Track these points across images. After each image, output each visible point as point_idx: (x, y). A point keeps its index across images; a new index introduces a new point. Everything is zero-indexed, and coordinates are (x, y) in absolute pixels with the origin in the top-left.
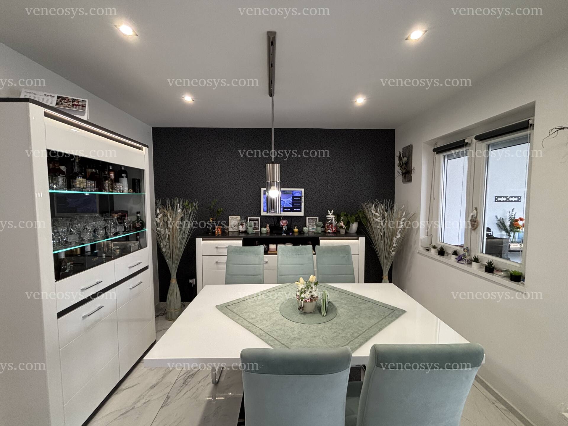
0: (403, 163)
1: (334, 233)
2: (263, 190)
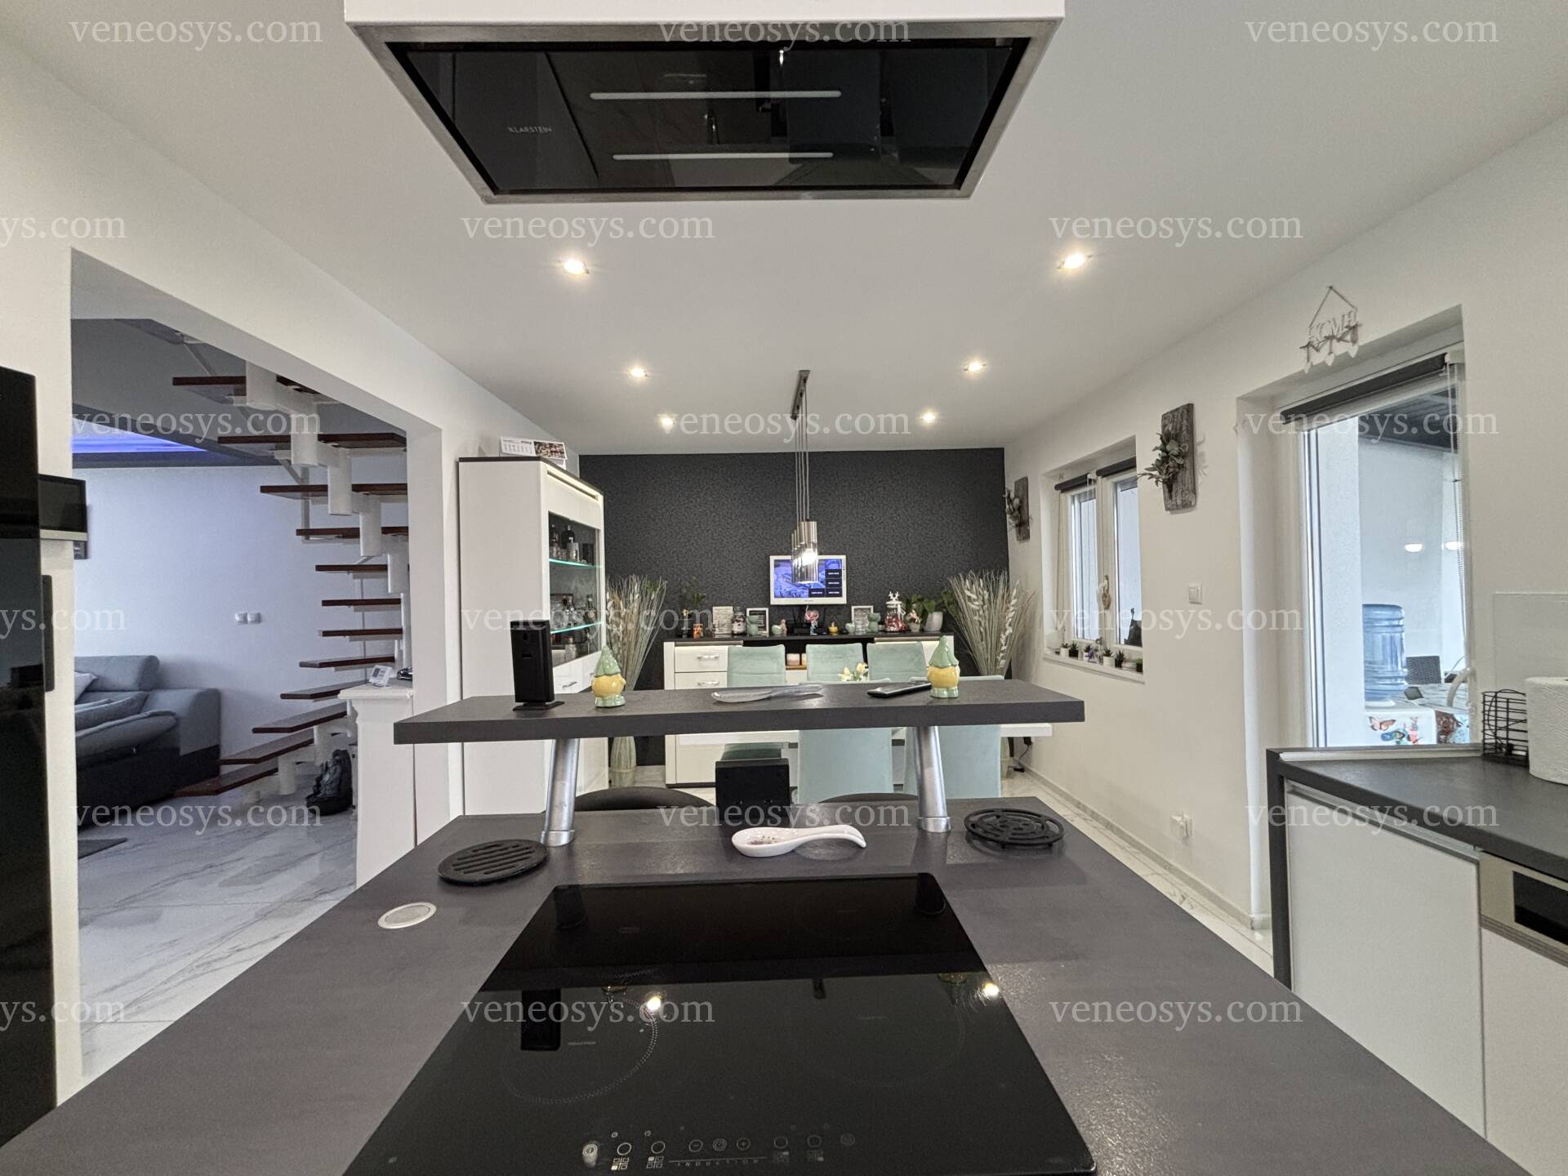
0: (1013, 508)
1: (900, 631)
2: (773, 558)
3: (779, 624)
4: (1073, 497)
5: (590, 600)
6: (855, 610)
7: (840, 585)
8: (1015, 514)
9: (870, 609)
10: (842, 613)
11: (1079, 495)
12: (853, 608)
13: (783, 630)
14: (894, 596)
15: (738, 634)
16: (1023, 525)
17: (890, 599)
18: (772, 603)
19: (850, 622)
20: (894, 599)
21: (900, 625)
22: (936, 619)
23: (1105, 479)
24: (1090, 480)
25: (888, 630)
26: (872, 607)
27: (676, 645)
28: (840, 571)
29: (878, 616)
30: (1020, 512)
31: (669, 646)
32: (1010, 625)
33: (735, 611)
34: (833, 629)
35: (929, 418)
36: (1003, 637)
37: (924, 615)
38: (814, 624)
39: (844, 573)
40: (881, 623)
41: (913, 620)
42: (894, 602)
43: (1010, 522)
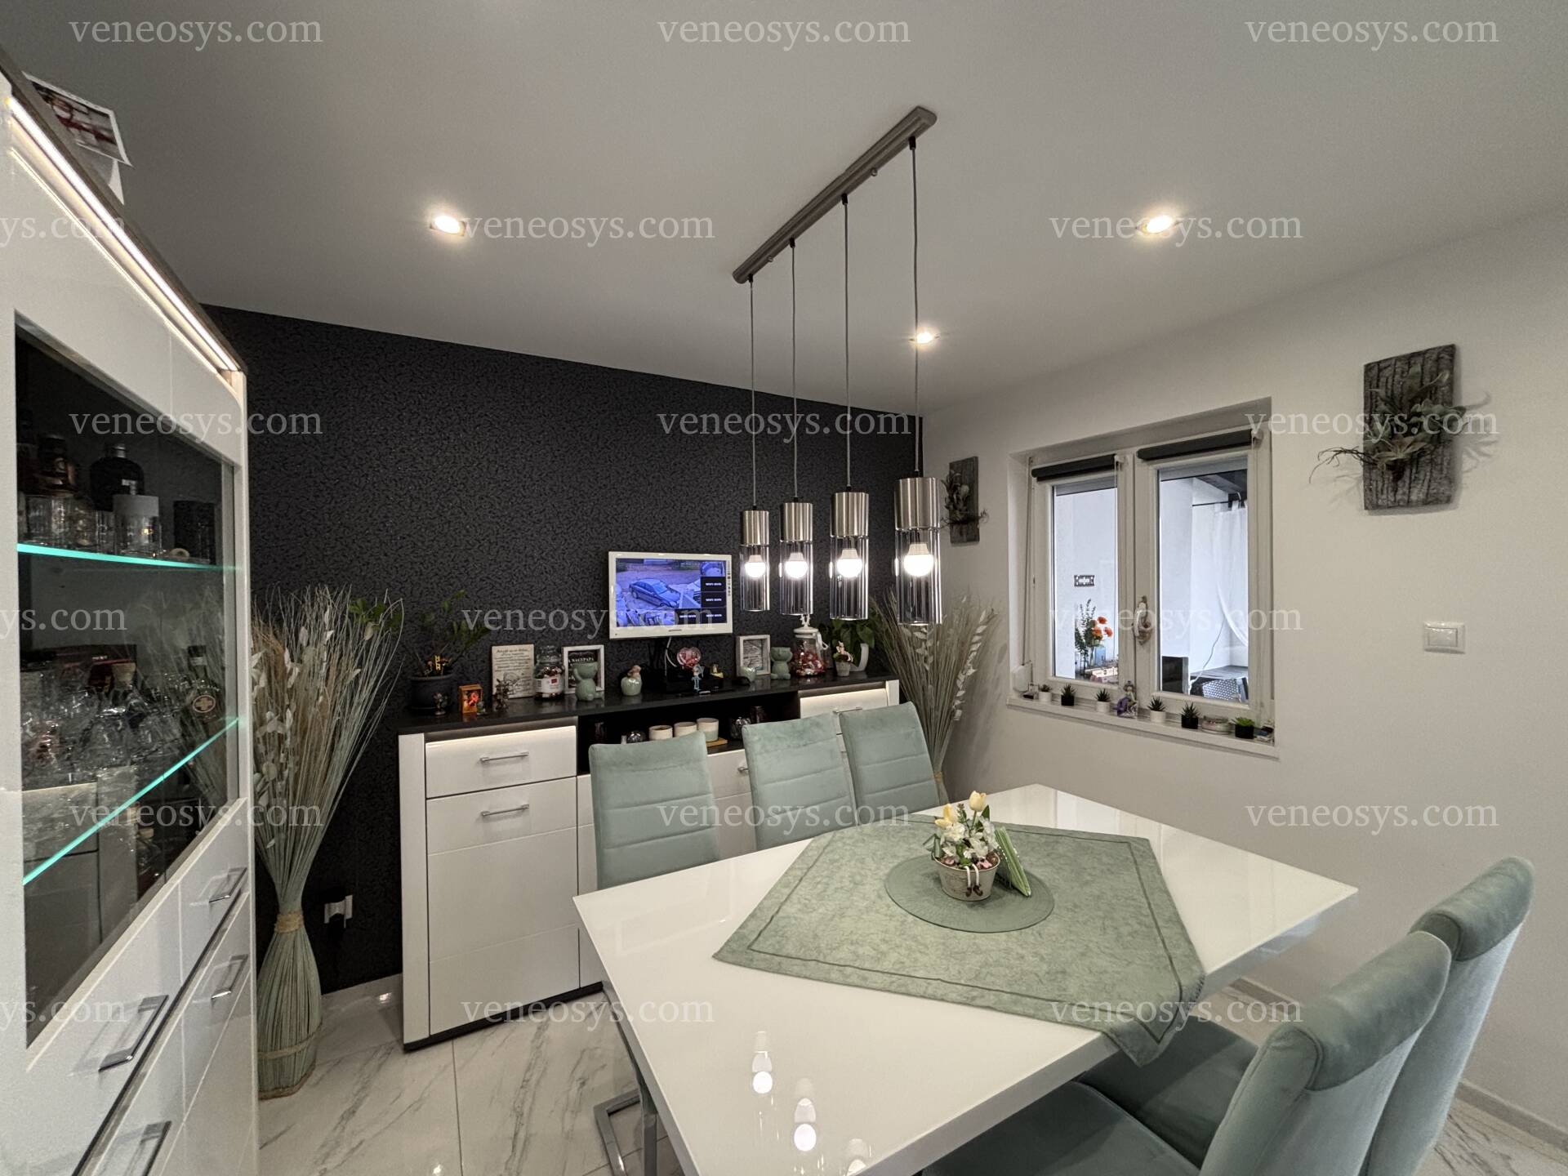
0: (958, 499)
2: (613, 556)
3: (626, 675)
4: (1054, 488)
7: (724, 602)
8: (959, 507)
10: (728, 645)
12: (741, 639)
13: (638, 687)
14: (806, 620)
15: (561, 701)
16: (969, 522)
18: (612, 636)
19: (741, 663)
20: (806, 624)
22: (864, 653)
23: (1145, 464)
24: (1116, 464)
26: (768, 637)
27: (428, 740)
28: (722, 580)
29: (782, 652)
30: (965, 504)
31: (411, 746)
32: (973, 662)
33: (539, 655)
36: (962, 677)
38: (698, 672)
39: (729, 583)
40: (793, 662)
41: (841, 657)
42: (807, 629)
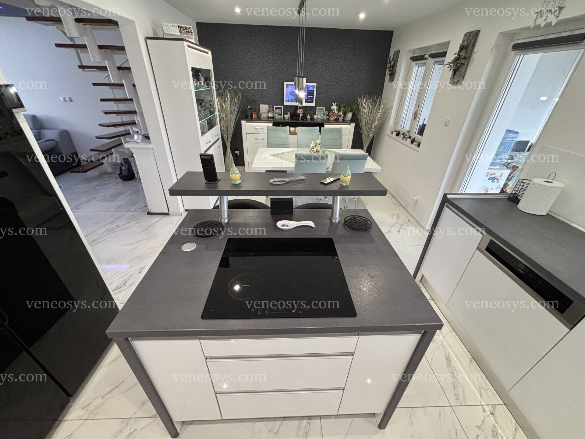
0: (390, 66)
1: (335, 120)
2: (285, 83)
3: (287, 114)
4: (416, 64)
5: (211, 103)
6: (318, 109)
7: (313, 97)
8: (390, 69)
9: (324, 109)
10: (313, 109)
11: (419, 64)
12: (317, 108)
13: (289, 117)
14: (334, 104)
15: (271, 118)
16: (392, 75)
17: (332, 106)
18: (284, 104)
19: (315, 114)
20: (334, 105)
21: (335, 117)
22: (350, 115)
23: (431, 59)
24: (425, 58)
25: (330, 119)
26: (325, 108)
27: (246, 122)
28: (313, 91)
29: (327, 113)
30: (393, 68)
31: (243, 122)
32: (377, 121)
33: (269, 107)
34: (309, 117)
35: (362, 16)
36: (374, 125)
37: (345, 114)
38: (301, 115)
39: (315, 92)
40: (328, 115)
41: (340, 116)
42: (334, 107)
43: (388, 73)
